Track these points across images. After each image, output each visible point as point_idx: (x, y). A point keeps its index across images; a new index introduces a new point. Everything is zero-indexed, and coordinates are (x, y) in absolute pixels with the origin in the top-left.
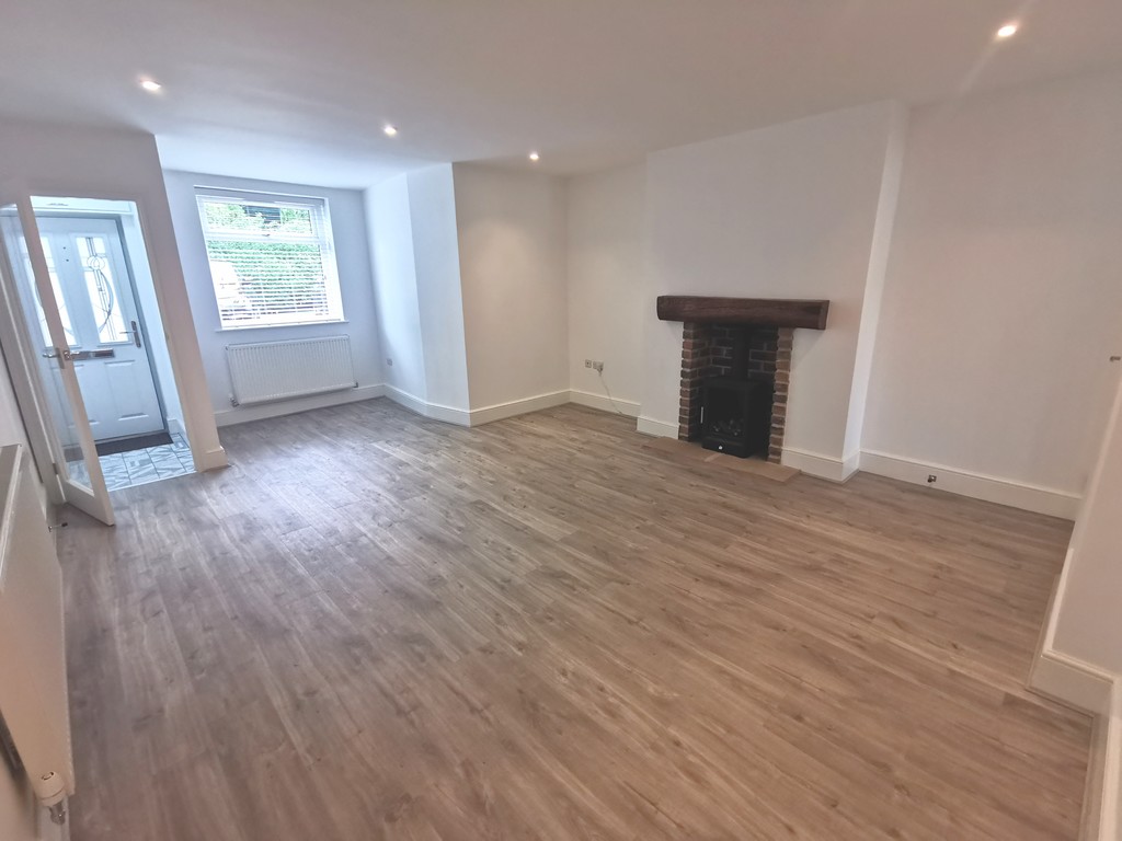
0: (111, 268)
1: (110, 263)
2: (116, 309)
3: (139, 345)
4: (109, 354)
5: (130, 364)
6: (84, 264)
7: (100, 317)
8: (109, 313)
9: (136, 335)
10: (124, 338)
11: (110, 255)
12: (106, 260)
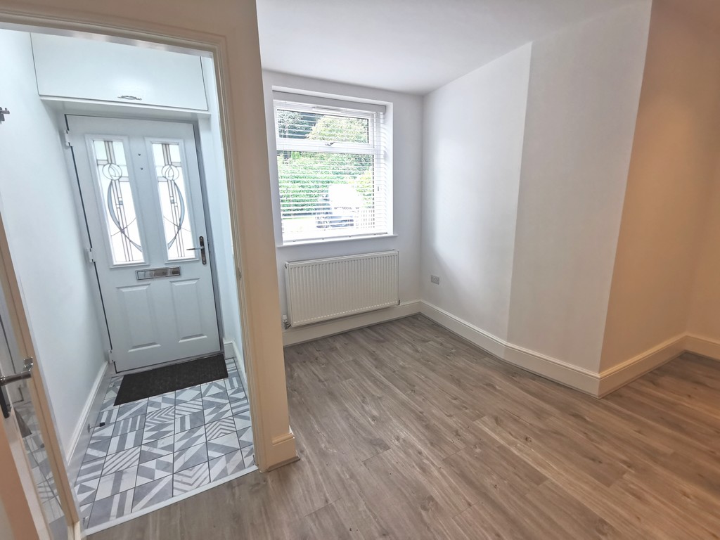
0: (185, 178)
1: (184, 174)
2: (186, 224)
3: (204, 262)
4: (176, 272)
5: (194, 282)
6: (159, 173)
7: (169, 232)
8: (179, 228)
9: (203, 251)
10: (191, 255)
11: (185, 164)
12: (180, 169)
